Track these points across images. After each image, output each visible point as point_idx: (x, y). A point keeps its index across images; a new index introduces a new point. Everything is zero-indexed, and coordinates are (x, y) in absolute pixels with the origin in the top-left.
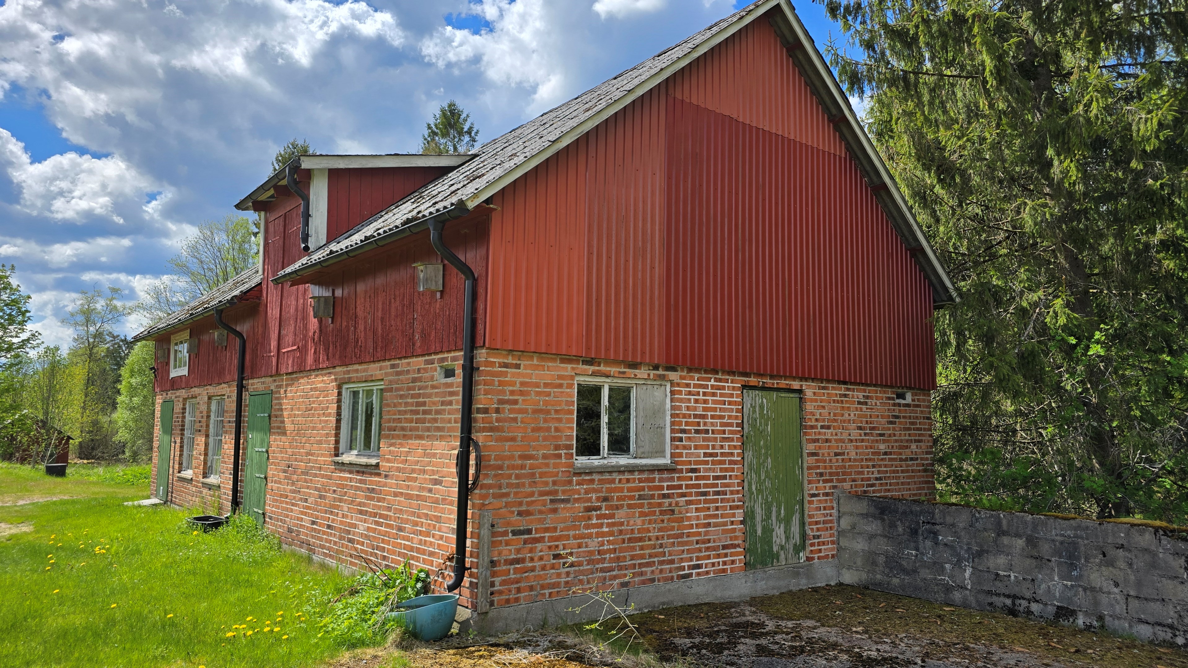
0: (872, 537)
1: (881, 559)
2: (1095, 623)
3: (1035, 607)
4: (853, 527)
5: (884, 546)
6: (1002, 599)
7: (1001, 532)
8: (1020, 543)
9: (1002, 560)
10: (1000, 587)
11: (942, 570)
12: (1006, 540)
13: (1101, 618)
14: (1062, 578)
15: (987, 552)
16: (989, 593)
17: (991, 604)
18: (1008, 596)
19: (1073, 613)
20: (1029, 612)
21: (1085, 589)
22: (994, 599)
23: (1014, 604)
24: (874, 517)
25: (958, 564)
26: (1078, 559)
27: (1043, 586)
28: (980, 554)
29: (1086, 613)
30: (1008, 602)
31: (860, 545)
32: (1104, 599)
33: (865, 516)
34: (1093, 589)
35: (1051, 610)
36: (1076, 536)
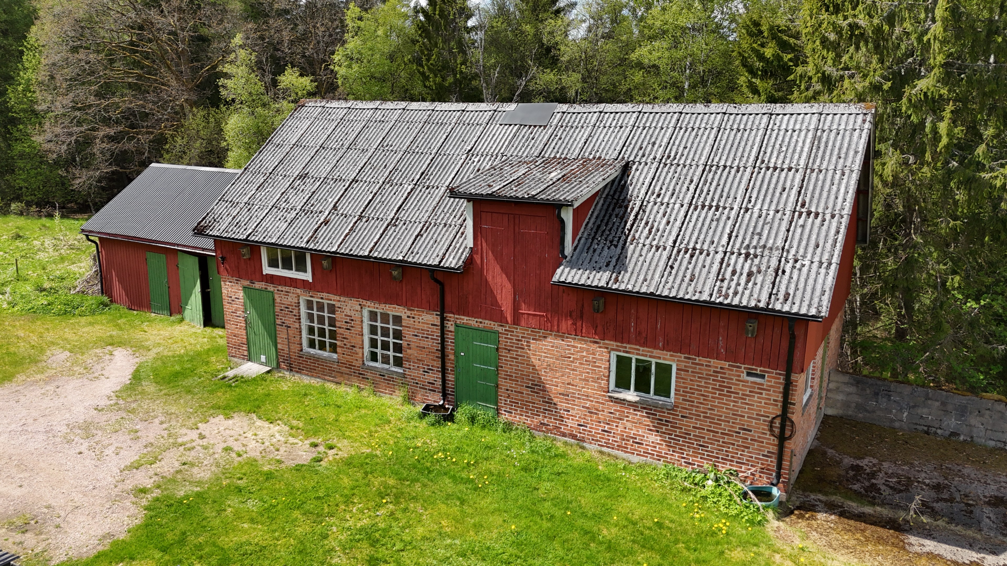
0: (849, 394)
1: (853, 405)
2: (969, 439)
3: (939, 431)
4: (838, 388)
5: (856, 399)
6: (922, 427)
7: (927, 398)
8: (937, 404)
9: (925, 410)
10: (922, 422)
11: (891, 412)
12: (930, 402)
13: (972, 437)
14: (956, 420)
15: (919, 406)
16: (916, 424)
17: (916, 429)
18: (926, 426)
19: (959, 435)
20: (936, 433)
21: (967, 425)
22: (918, 427)
23: (928, 429)
24: (852, 384)
25: (901, 410)
26: (966, 413)
27: (946, 423)
28: (914, 407)
29: (965, 435)
30: (926, 428)
31: (840, 397)
32: (975, 430)
33: (846, 384)
34: (970, 426)
35: (947, 433)
36: (967, 403)
